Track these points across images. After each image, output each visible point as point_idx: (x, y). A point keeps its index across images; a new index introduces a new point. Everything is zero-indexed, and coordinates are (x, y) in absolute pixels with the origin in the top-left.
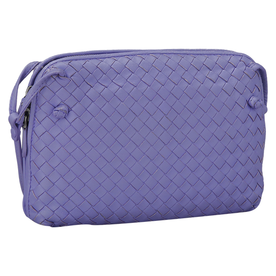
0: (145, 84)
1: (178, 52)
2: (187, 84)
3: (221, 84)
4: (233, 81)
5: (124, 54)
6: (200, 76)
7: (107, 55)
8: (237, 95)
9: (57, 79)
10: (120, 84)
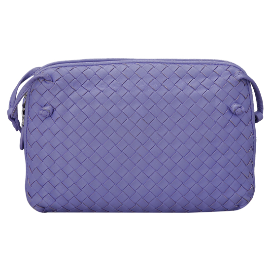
0: (125, 90)
1: (165, 61)
2: (166, 90)
3: (202, 91)
4: (215, 89)
5: (112, 62)
6: (181, 84)
7: (95, 63)
8: (217, 101)
9: (43, 82)
10: (102, 89)
